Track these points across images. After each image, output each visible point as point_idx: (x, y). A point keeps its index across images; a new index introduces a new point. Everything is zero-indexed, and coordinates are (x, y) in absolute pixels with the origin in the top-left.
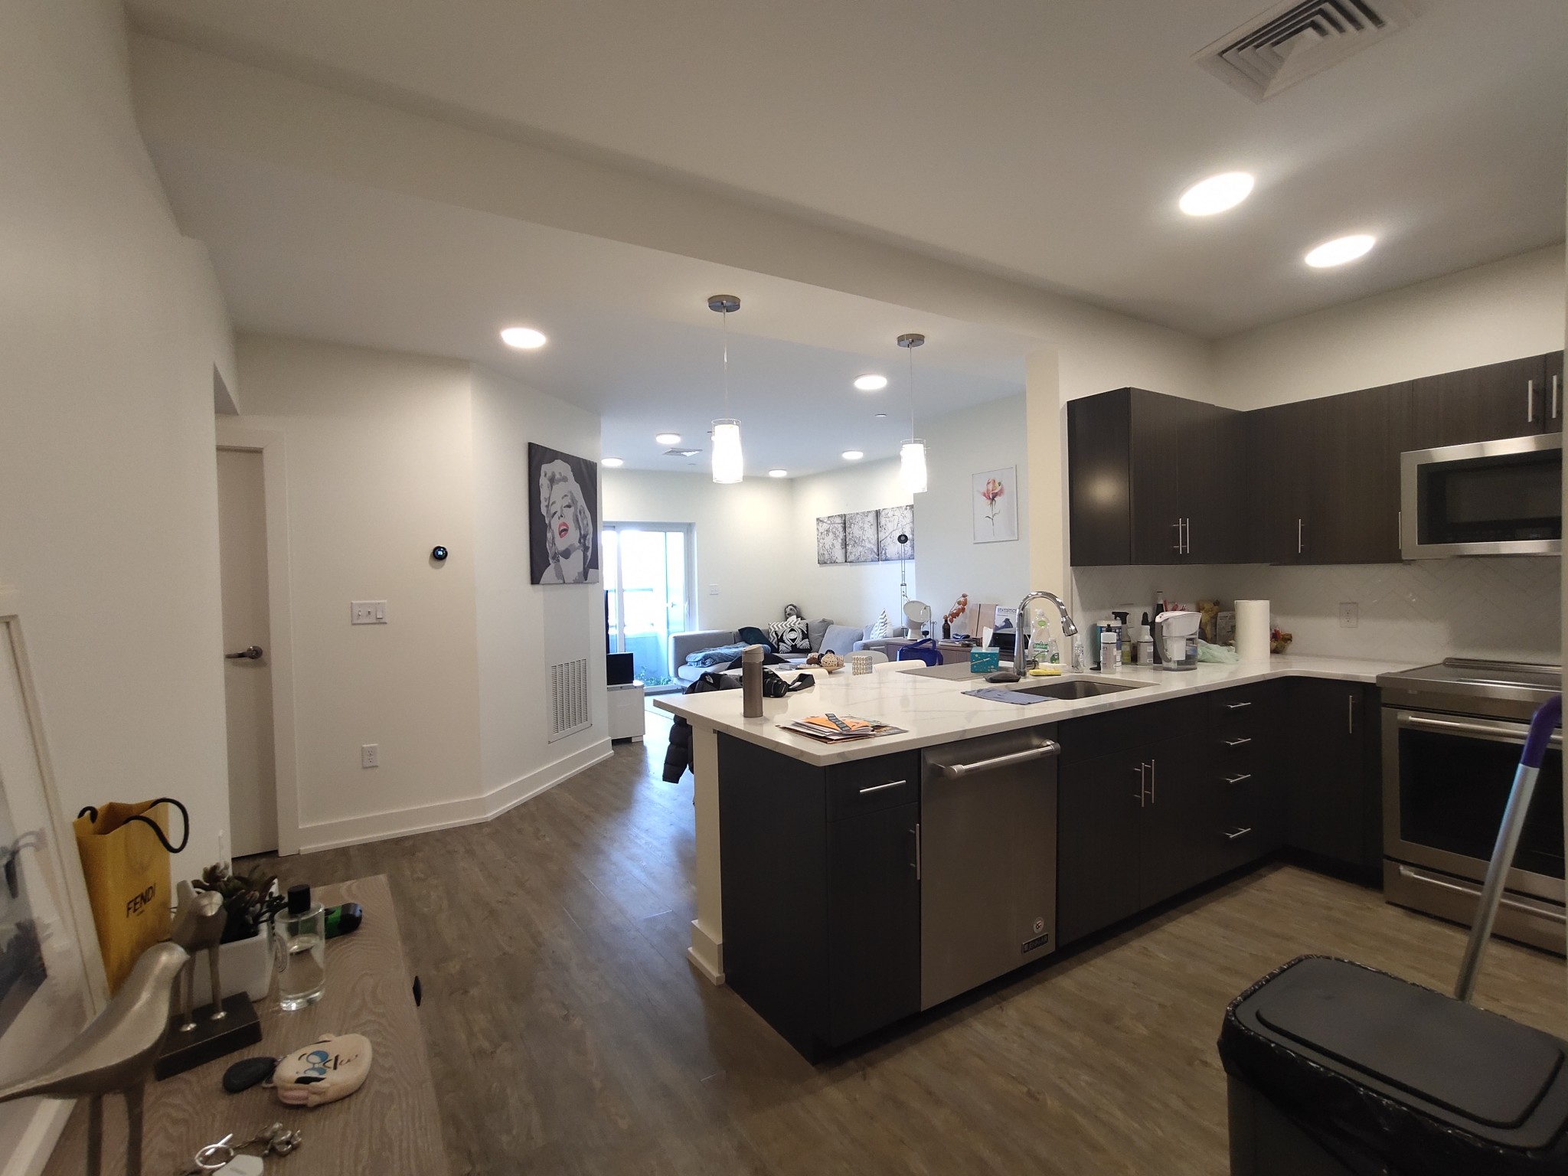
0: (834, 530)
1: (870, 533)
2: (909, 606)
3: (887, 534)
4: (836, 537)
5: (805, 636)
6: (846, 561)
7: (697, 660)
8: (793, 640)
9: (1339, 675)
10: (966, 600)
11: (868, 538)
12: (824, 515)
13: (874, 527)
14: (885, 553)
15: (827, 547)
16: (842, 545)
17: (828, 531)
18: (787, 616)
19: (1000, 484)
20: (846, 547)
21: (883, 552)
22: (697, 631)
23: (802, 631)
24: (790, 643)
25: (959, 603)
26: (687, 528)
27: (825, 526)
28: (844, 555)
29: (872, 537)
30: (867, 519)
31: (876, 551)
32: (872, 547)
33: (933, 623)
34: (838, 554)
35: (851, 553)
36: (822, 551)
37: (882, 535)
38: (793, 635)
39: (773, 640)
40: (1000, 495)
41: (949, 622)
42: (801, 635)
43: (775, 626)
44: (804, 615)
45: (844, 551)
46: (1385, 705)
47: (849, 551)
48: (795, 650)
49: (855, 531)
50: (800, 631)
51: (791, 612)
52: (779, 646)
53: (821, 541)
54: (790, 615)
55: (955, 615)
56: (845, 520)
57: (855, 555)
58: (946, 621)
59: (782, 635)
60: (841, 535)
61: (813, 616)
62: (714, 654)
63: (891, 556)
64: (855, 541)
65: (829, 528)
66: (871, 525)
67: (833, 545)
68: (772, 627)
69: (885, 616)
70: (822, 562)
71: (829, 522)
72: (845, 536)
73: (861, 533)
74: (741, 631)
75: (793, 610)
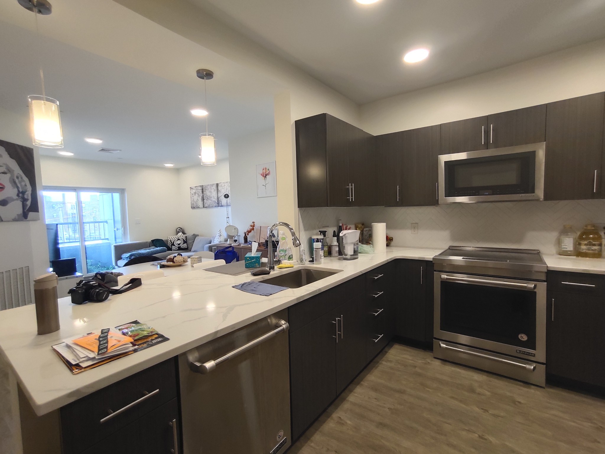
0: (198, 193)
1: (214, 194)
2: (229, 228)
3: (222, 194)
4: (199, 196)
5: (185, 242)
6: (204, 207)
7: (127, 257)
8: (179, 244)
9: (416, 257)
10: (254, 225)
11: (213, 196)
12: (193, 186)
13: (216, 191)
14: (221, 203)
15: (195, 200)
16: (202, 200)
17: (195, 193)
18: (177, 233)
19: (268, 170)
20: (203, 201)
21: (220, 203)
22: (129, 242)
23: (184, 240)
24: (177, 246)
25: (251, 226)
26: (122, 191)
27: (194, 191)
28: (203, 204)
29: (215, 196)
30: (213, 188)
31: (217, 202)
32: (216, 200)
33: (239, 236)
34: (200, 204)
35: (206, 203)
36: (193, 203)
37: (219, 195)
38: (179, 242)
39: (169, 244)
40: (269, 175)
41: (247, 235)
42: (183, 242)
43: (170, 238)
44: (186, 232)
45: (203, 202)
46: (435, 271)
47: (205, 202)
48: (180, 249)
49: (207, 193)
50: (182, 240)
51: (180, 231)
52: (172, 247)
53: (192, 198)
54: (179, 232)
55: (249, 232)
56: (203, 188)
57: (208, 204)
58: (245, 234)
59: (174, 242)
60: (201, 195)
61: (190, 233)
62: (136, 254)
63: (223, 205)
64: (207, 198)
65: (196, 192)
66: (215, 190)
67: (198, 199)
68: (169, 238)
69: (220, 232)
70: (193, 208)
71: (196, 189)
72: (203, 195)
73: (210, 194)
74: (153, 241)
75: (180, 230)
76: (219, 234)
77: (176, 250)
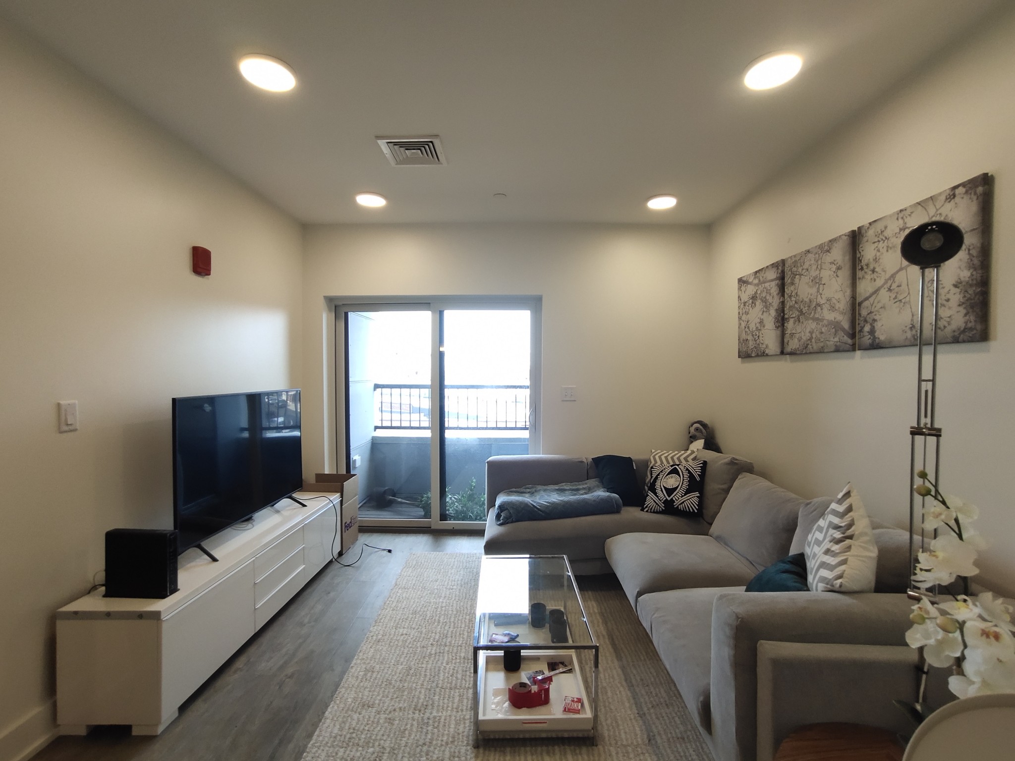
0: (764, 295)
1: (838, 288)
3: (879, 282)
4: (767, 306)
5: (695, 485)
6: (782, 353)
8: (670, 491)
11: (828, 300)
12: (749, 271)
13: (845, 273)
14: (872, 332)
15: (753, 326)
16: (777, 320)
17: (754, 298)
18: (691, 439)
20: (783, 325)
21: (867, 328)
23: (691, 476)
24: (662, 495)
26: (540, 304)
27: (750, 290)
28: (779, 340)
29: (839, 295)
30: (828, 258)
31: (847, 326)
32: (840, 318)
34: (770, 339)
35: (792, 335)
36: (744, 336)
37: (865, 287)
38: (671, 482)
42: (686, 484)
43: (656, 457)
45: (779, 332)
47: (788, 332)
48: (669, 508)
49: (803, 289)
50: (686, 475)
51: (697, 434)
53: (744, 317)
54: (695, 439)
56: (783, 272)
57: (800, 340)
59: (656, 478)
60: (775, 302)
63: (882, 338)
64: (801, 311)
65: (756, 293)
66: (839, 268)
67: (761, 322)
68: (654, 457)
69: (850, 509)
70: (745, 355)
71: (756, 281)
72: (783, 303)
73: (814, 291)
74: (597, 461)
75: (701, 432)
76: (836, 520)
77: (657, 512)
